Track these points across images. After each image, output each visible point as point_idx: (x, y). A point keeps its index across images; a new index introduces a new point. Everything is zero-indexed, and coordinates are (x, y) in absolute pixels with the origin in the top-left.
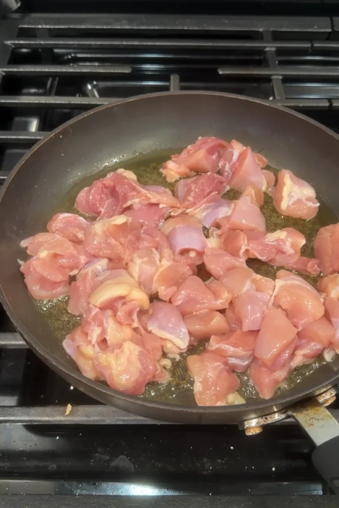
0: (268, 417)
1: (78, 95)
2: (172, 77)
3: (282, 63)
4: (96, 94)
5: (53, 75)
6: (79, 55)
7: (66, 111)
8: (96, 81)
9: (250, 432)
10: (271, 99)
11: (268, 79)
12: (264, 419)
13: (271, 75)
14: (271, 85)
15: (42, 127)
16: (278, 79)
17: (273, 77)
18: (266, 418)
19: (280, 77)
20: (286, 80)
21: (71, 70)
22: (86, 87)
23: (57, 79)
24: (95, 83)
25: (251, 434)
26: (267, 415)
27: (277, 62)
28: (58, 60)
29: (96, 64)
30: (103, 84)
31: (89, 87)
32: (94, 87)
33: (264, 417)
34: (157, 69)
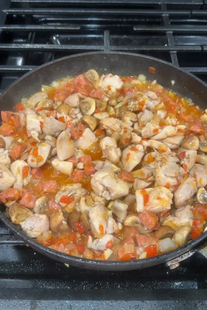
0: (183, 256)
1: (47, 43)
2: (105, 32)
3: (172, 23)
4: (59, 42)
5: (32, 31)
6: (48, 19)
7: (40, 53)
8: (59, 34)
9: (173, 267)
10: (166, 45)
11: (164, 34)
12: (181, 258)
13: (166, 31)
14: (166, 36)
15: (25, 63)
16: (171, 33)
17: (167, 32)
18: (182, 257)
19: (172, 32)
20: (175, 34)
21: (43, 28)
22: (53, 38)
23: (35, 33)
24: (58, 36)
25: (173, 268)
26: (182, 255)
27: (170, 23)
28: (35, 22)
29: (59, 24)
30: (63, 37)
31: (54, 38)
32: (57, 38)
33: (180, 256)
34: (96, 27)
